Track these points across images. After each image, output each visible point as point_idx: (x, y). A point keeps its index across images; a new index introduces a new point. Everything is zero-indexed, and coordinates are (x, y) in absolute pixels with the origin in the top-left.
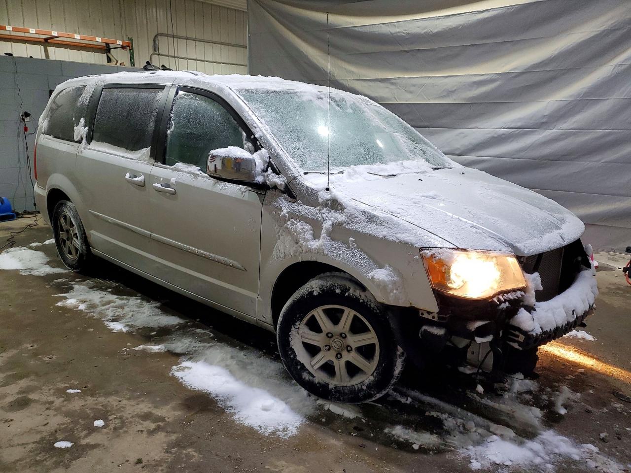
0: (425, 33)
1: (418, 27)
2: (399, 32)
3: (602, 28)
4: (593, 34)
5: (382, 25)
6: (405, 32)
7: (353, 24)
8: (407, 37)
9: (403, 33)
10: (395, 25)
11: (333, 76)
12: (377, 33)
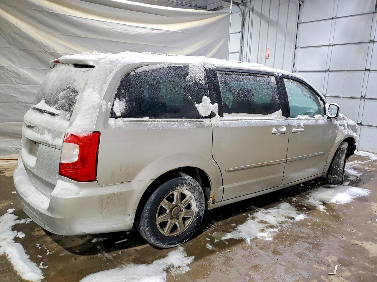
0: (126, 33)
1: (122, 29)
2: (109, 29)
3: (198, 48)
4: (196, 50)
5: (95, 21)
6: (113, 29)
7: (69, 13)
8: (115, 33)
9: (112, 30)
10: (105, 24)
11: (53, 49)
12: (92, 25)
